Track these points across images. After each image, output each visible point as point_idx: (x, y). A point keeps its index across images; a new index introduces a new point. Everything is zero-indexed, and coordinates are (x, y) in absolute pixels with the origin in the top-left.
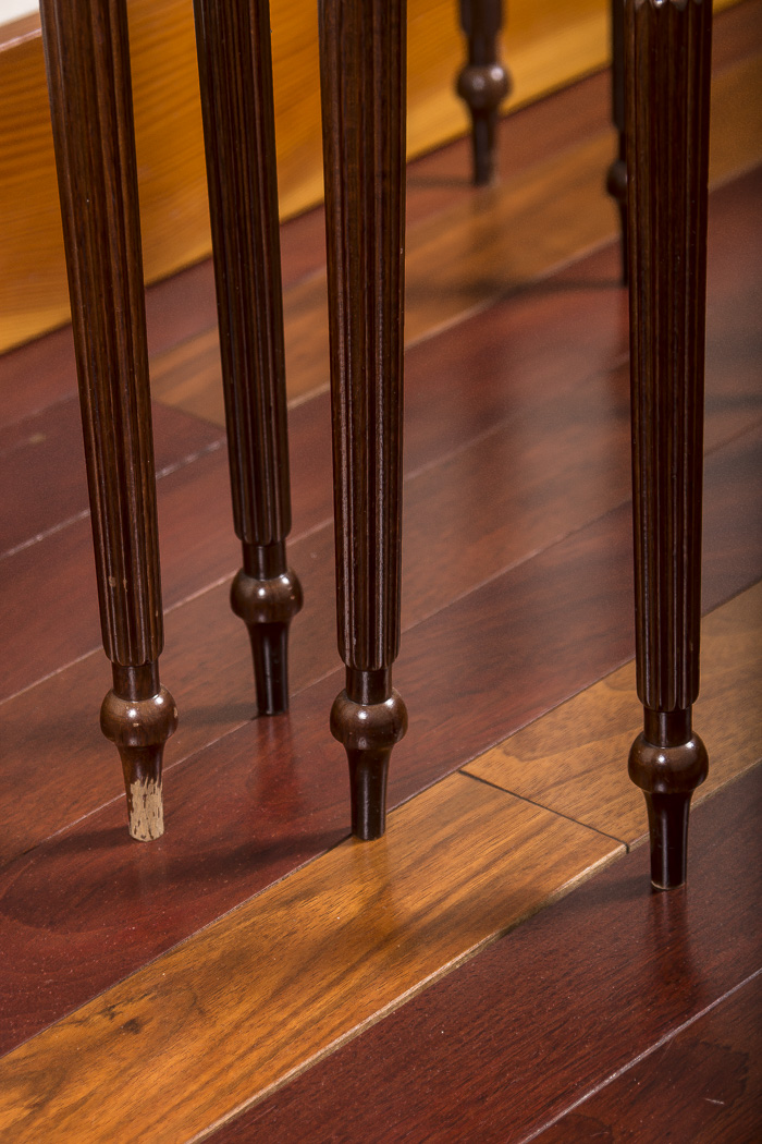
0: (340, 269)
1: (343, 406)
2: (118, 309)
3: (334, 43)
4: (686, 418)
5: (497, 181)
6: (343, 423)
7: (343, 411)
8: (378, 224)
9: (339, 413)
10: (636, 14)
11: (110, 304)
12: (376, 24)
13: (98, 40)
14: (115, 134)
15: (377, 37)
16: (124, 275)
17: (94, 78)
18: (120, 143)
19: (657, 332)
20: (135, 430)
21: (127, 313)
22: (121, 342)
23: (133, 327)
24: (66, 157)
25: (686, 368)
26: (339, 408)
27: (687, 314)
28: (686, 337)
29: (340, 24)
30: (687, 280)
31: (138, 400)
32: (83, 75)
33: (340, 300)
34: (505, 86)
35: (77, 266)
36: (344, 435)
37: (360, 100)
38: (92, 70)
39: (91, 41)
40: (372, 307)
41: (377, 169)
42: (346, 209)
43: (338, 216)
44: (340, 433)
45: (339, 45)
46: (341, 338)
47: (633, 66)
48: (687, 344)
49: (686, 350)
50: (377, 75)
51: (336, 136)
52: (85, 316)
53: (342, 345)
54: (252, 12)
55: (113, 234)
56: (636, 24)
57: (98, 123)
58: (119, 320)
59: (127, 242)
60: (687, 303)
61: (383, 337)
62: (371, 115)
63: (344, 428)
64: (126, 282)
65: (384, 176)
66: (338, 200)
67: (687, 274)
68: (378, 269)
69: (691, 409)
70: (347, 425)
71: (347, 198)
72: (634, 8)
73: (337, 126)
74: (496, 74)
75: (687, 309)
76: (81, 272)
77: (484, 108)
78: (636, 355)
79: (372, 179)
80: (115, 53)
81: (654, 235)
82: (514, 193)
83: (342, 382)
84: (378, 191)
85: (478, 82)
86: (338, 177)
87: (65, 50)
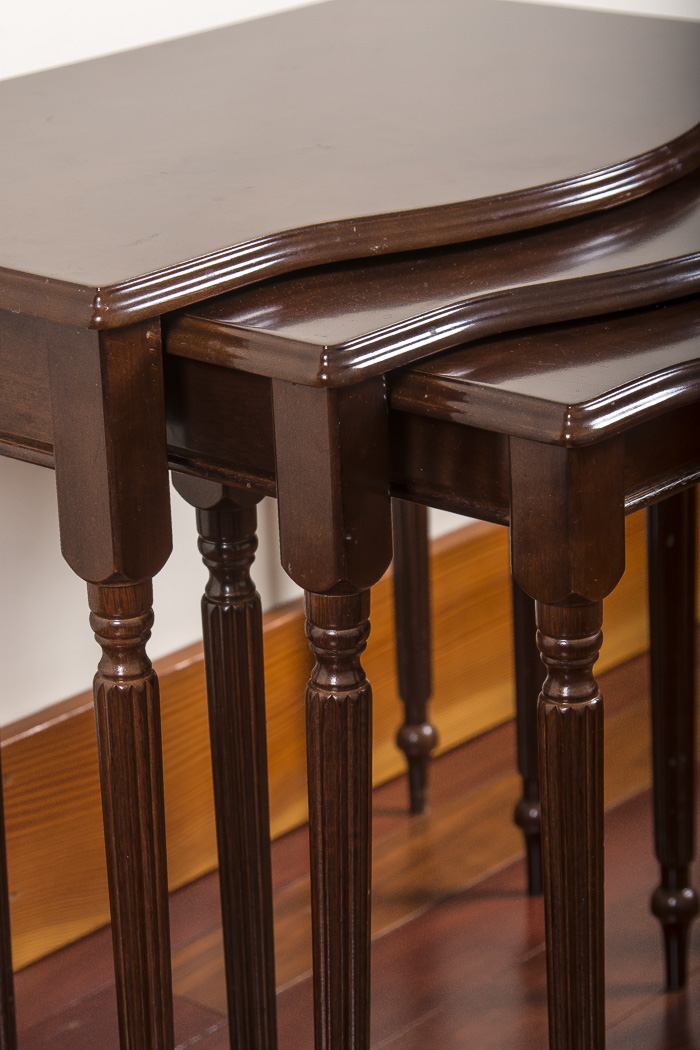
0: (321, 906)
1: (323, 1013)
2: (149, 938)
3: (318, 737)
4: (592, 1023)
5: (429, 811)
6: (324, 1026)
7: (323, 1016)
8: (351, 872)
9: (321, 1018)
10: (546, 717)
11: (143, 935)
12: (350, 724)
13: (138, 738)
14: (150, 806)
15: (350, 733)
16: (154, 913)
17: (135, 765)
18: (154, 812)
19: (568, 957)
20: (160, 1034)
21: (155, 941)
22: (151, 965)
23: (161, 952)
24: (112, 826)
25: (591, 984)
26: (320, 1014)
27: (590, 942)
28: (590, 959)
29: (322, 725)
30: (590, 916)
31: (163, 1009)
32: (127, 763)
33: (322, 930)
34: (434, 739)
35: (118, 906)
36: (324, 1036)
37: (338, 780)
38: (134, 759)
39: (133, 738)
40: (346, 935)
41: (351, 830)
42: (327, 860)
43: (320, 866)
44: (321, 1034)
45: (321, 738)
46: (322, 959)
47: (545, 755)
48: (591, 965)
49: (591, 971)
50: (351, 761)
51: (319, 807)
52: (124, 945)
53: (322, 965)
54: (252, 709)
55: (147, 882)
56: (546, 724)
57: (137, 797)
58: (150, 948)
59: (157, 888)
60: (590, 933)
61: (355, 958)
62: (346, 791)
63: (324, 1031)
64: (156, 917)
65: (355, 836)
66: (320, 854)
67: (590, 912)
68: (351, 907)
69: (595, 1016)
70: (327, 1028)
71: (327, 853)
72: (545, 711)
73: (319, 799)
74: (427, 731)
75: (590, 938)
76: (121, 911)
77: (419, 757)
78: (552, 973)
79: (347, 838)
80: (151, 746)
81: (564, 881)
82: (442, 820)
83: (323, 994)
84: (351, 847)
85: (414, 738)
86: (320, 837)
87: (113, 745)
